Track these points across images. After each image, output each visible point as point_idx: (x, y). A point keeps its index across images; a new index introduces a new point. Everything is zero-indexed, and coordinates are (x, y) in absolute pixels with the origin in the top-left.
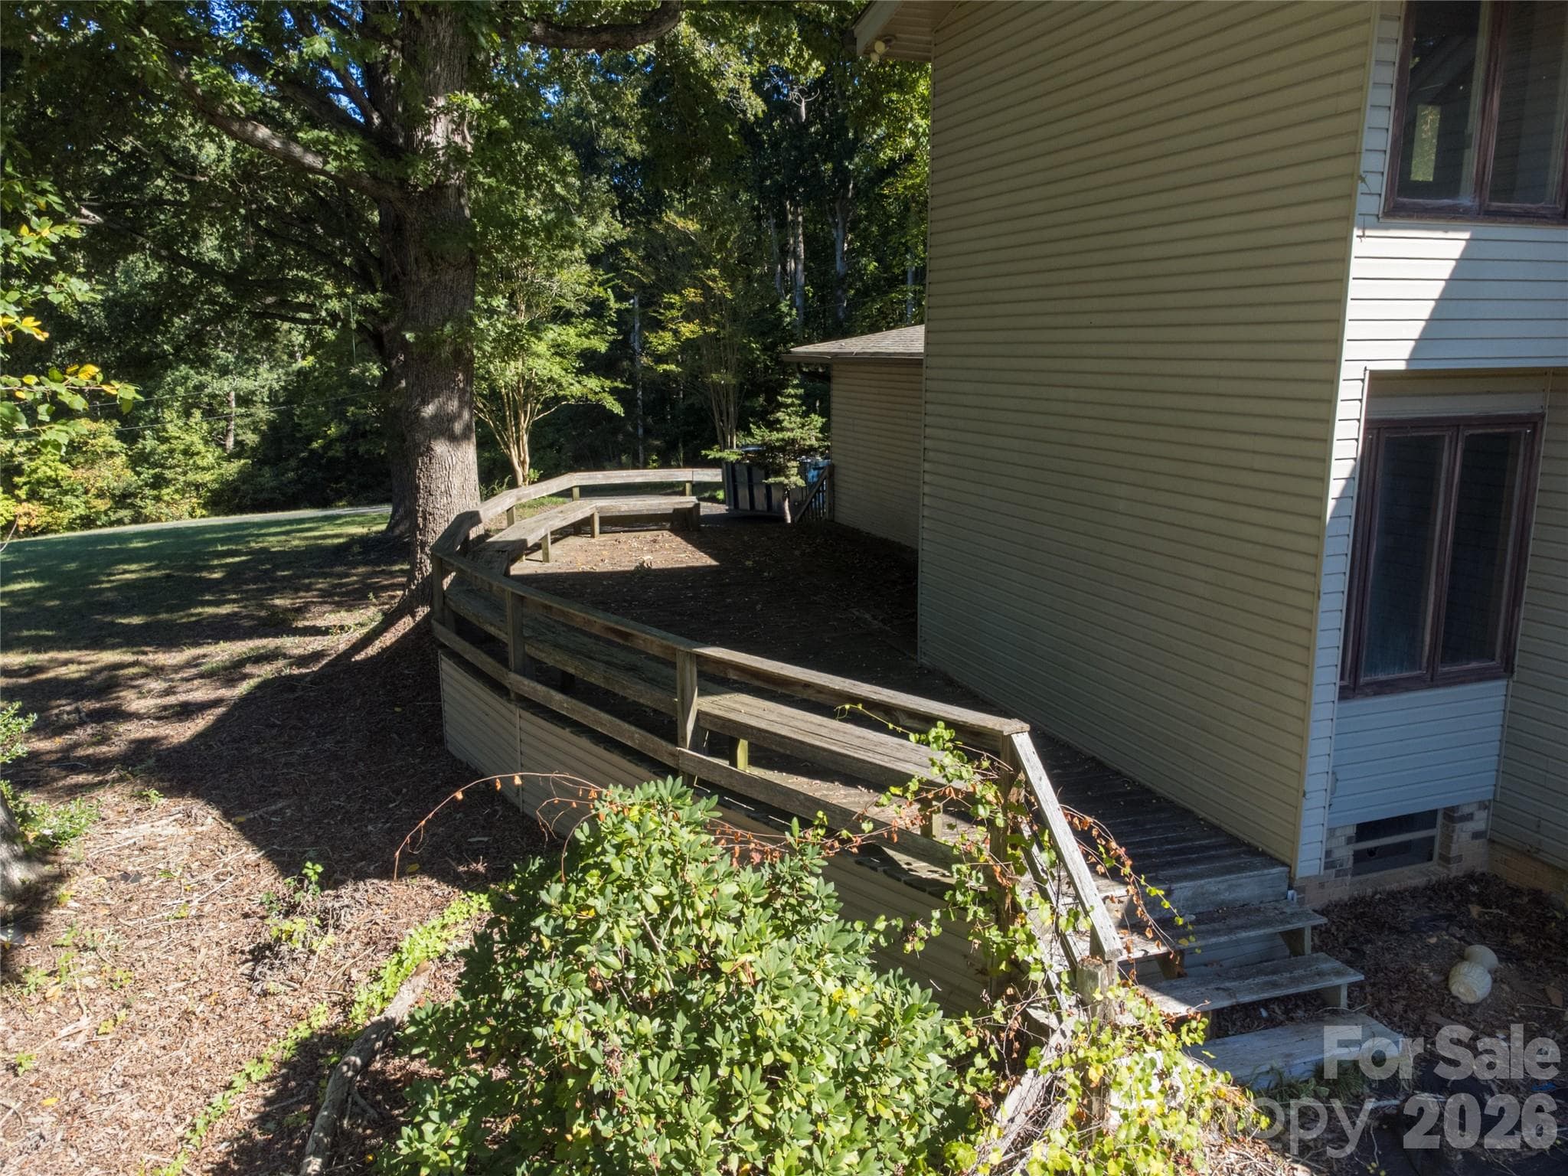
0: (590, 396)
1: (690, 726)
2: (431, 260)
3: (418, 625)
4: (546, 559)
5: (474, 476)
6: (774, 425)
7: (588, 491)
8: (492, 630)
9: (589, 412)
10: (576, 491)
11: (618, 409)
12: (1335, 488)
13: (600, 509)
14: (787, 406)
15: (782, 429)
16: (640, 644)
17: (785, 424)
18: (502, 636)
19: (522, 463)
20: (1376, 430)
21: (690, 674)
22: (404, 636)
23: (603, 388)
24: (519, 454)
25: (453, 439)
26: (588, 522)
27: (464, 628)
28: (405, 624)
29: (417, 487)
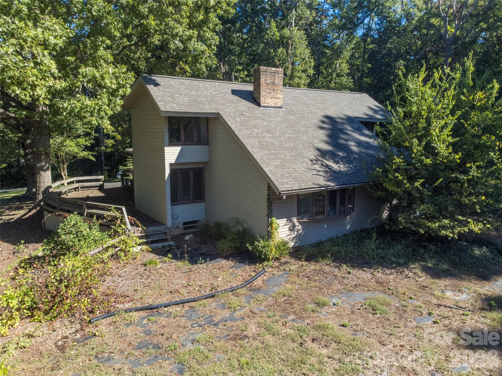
0: (85, 156)
1: (85, 214)
2: (40, 134)
3: (37, 211)
4: (67, 195)
5: (50, 179)
6: (125, 165)
7: (78, 182)
8: (54, 205)
9: (85, 161)
10: (75, 182)
11: (94, 159)
12: (166, 177)
13: (80, 185)
14: (129, 161)
15: (128, 166)
16: (78, 203)
17: (128, 165)
18: (56, 205)
19: (65, 175)
20: (171, 170)
21: (85, 206)
22: (34, 213)
23: (89, 154)
24: (65, 173)
25: (45, 170)
26: (78, 188)
27: (49, 205)
28: (34, 211)
29: (37, 181)
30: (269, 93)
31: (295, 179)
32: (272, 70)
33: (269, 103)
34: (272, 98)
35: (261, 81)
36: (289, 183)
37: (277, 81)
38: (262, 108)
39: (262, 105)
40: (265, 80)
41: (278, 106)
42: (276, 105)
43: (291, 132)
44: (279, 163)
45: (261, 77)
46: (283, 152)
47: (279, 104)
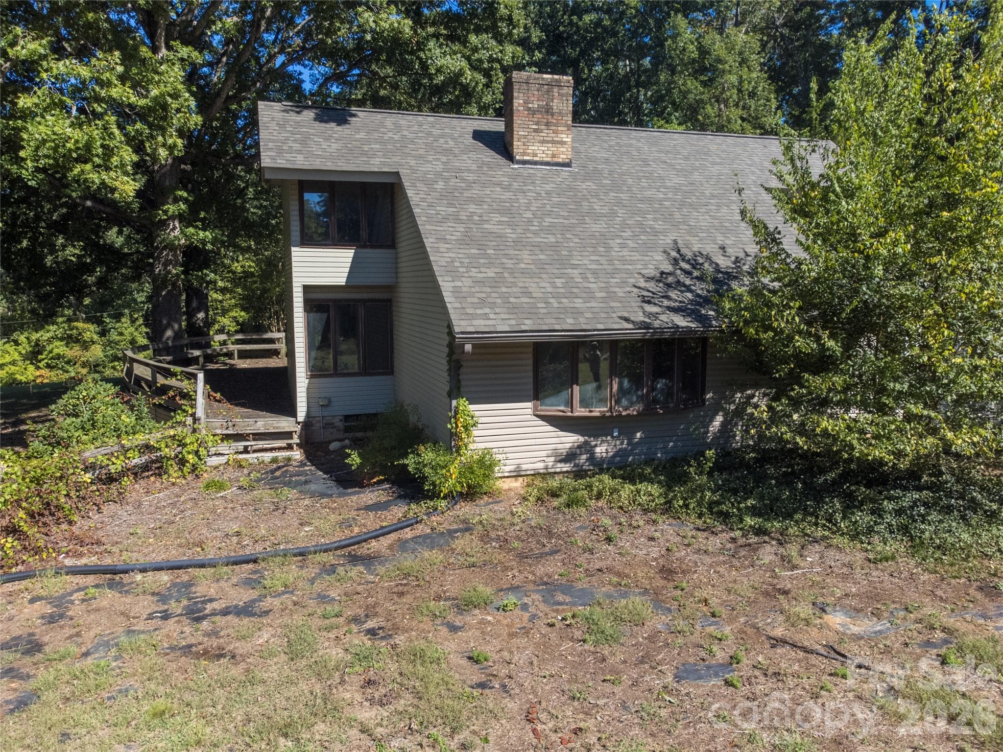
30: (535, 131)
31: (514, 309)
32: (543, 79)
33: (535, 155)
34: (543, 142)
35: (515, 104)
36: (492, 316)
37: (556, 104)
38: (516, 166)
39: (518, 157)
40: (526, 102)
41: (561, 160)
42: (556, 160)
43: (566, 214)
44: (493, 275)
45: (515, 94)
46: (517, 252)
47: (565, 157)
